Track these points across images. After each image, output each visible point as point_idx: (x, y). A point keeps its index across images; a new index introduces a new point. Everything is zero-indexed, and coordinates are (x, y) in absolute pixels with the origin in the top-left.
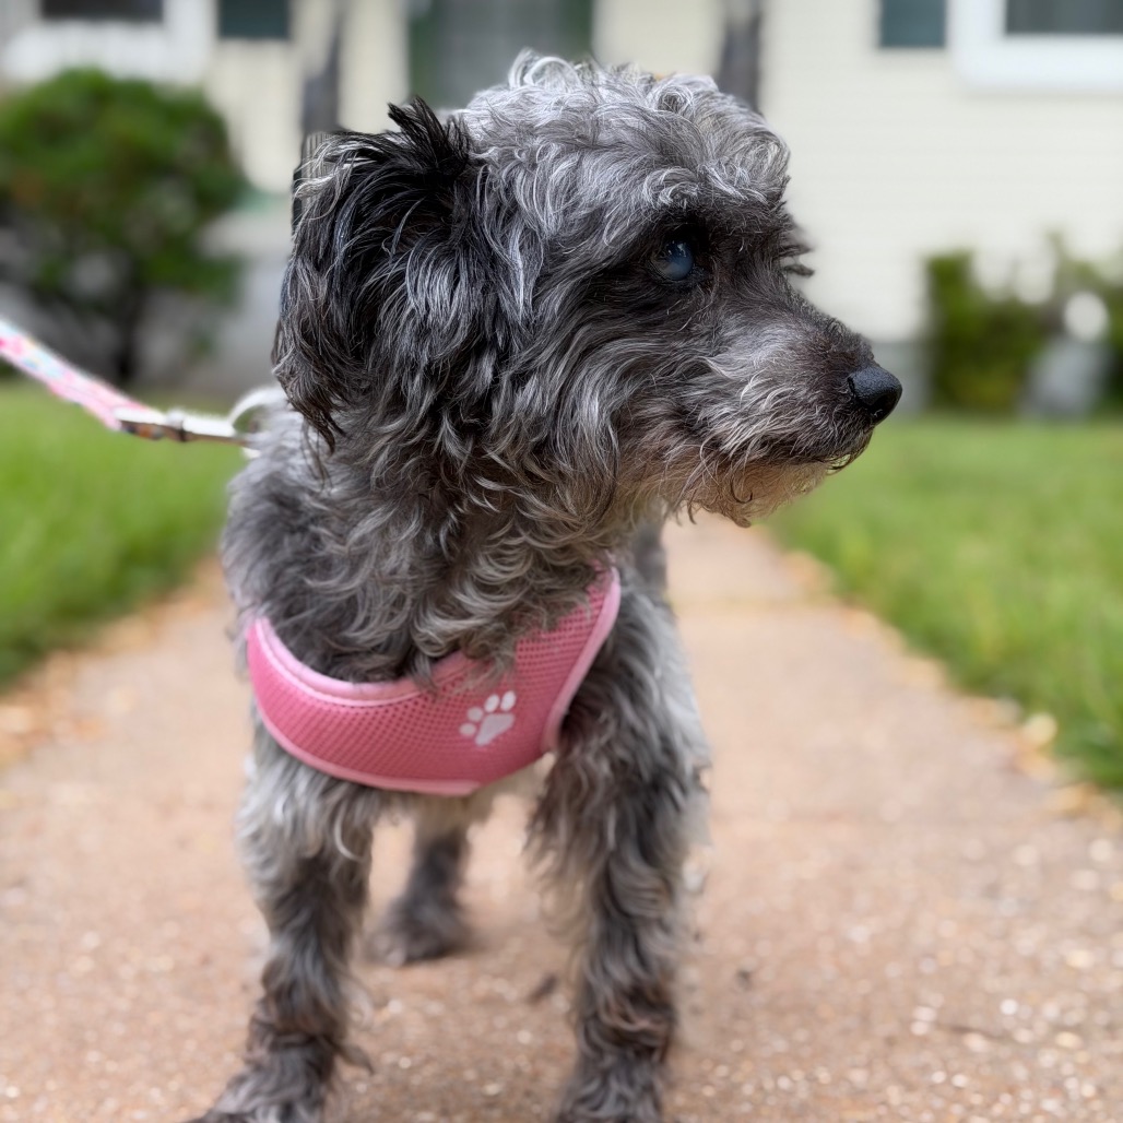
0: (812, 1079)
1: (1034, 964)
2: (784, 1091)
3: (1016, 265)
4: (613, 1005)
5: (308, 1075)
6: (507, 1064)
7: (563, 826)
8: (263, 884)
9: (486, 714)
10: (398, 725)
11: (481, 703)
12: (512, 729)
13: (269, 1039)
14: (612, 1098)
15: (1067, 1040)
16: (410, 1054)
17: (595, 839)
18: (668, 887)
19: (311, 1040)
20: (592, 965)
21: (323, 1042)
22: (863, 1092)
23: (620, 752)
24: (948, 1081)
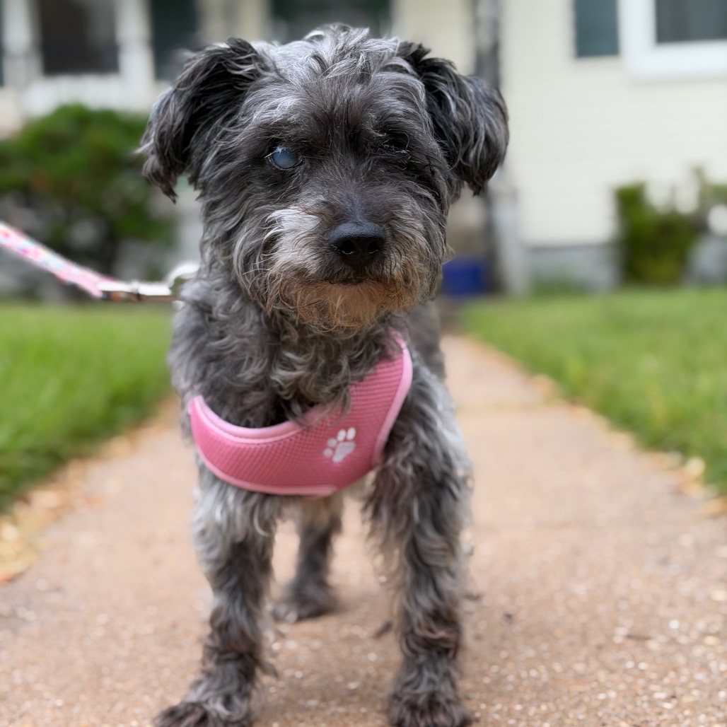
0: (550, 670)
1: (691, 601)
2: (532, 678)
3: (673, 190)
4: (423, 622)
5: (239, 678)
6: (362, 672)
7: (385, 512)
8: (209, 561)
9: (338, 442)
10: (287, 452)
11: (334, 435)
12: (355, 451)
13: (215, 657)
14: (425, 681)
15: (710, 640)
16: (301, 669)
17: (405, 519)
18: (451, 547)
19: (240, 657)
20: (408, 599)
21: (248, 657)
22: (583, 676)
23: (418, 461)
24: (636, 667)
